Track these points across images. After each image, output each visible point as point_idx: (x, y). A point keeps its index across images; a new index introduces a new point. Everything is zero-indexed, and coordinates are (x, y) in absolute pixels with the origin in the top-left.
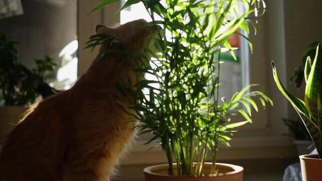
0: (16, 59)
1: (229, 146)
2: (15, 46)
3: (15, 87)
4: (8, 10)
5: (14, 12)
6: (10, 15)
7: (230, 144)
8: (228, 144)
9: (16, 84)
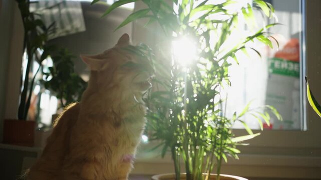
0: (73, 72)
1: (238, 158)
2: (72, 59)
3: (73, 96)
4: (72, 27)
5: (77, 29)
6: (73, 32)
7: (238, 156)
8: (237, 157)
9: (73, 94)
